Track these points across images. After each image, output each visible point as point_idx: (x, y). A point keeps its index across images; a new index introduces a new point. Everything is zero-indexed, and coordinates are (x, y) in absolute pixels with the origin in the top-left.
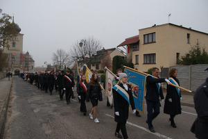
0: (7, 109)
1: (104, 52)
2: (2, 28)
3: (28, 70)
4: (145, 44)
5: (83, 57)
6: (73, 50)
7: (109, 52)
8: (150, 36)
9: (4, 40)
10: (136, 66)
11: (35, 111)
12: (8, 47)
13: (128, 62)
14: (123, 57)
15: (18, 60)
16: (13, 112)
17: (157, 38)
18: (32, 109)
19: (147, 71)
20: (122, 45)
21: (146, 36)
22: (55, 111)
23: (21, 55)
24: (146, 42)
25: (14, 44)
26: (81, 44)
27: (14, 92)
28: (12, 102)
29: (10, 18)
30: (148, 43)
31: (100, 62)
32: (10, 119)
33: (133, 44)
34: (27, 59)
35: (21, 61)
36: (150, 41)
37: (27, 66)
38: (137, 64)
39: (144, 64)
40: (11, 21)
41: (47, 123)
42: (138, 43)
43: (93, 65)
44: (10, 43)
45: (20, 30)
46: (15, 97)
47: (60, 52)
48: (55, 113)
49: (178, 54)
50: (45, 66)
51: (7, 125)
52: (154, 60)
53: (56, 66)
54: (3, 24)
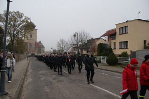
0: (25, 77)
1: (92, 41)
2: (24, 26)
3: (40, 53)
4: (120, 34)
5: (77, 44)
6: (71, 40)
7: (96, 40)
8: (124, 29)
9: (25, 33)
10: (114, 51)
11: (42, 79)
12: (27, 38)
13: (108, 47)
14: (105, 44)
15: (33, 46)
16: (29, 79)
17: (129, 30)
18: (40, 78)
19: (120, 54)
20: (104, 35)
21: (121, 29)
22: (54, 79)
23: (36, 43)
24: (121, 33)
25: (31, 36)
26: (75, 36)
27: (30, 68)
28: (28, 73)
29: (29, 19)
30: (123, 34)
31: (89, 48)
32: (26, 83)
33: (112, 35)
34: (39, 46)
35: (36, 47)
36: (124, 32)
37: (39, 51)
38: (115, 49)
39: (120, 49)
40: (29, 21)
41: (48, 86)
42: (115, 34)
43: (85, 50)
44: (29, 36)
45: (35, 26)
46: (31, 70)
47: (62, 41)
48: (54, 81)
49: (145, 41)
50: (52, 51)
51: (24, 86)
52: (127, 46)
53: (59, 50)
54: (24, 23)
